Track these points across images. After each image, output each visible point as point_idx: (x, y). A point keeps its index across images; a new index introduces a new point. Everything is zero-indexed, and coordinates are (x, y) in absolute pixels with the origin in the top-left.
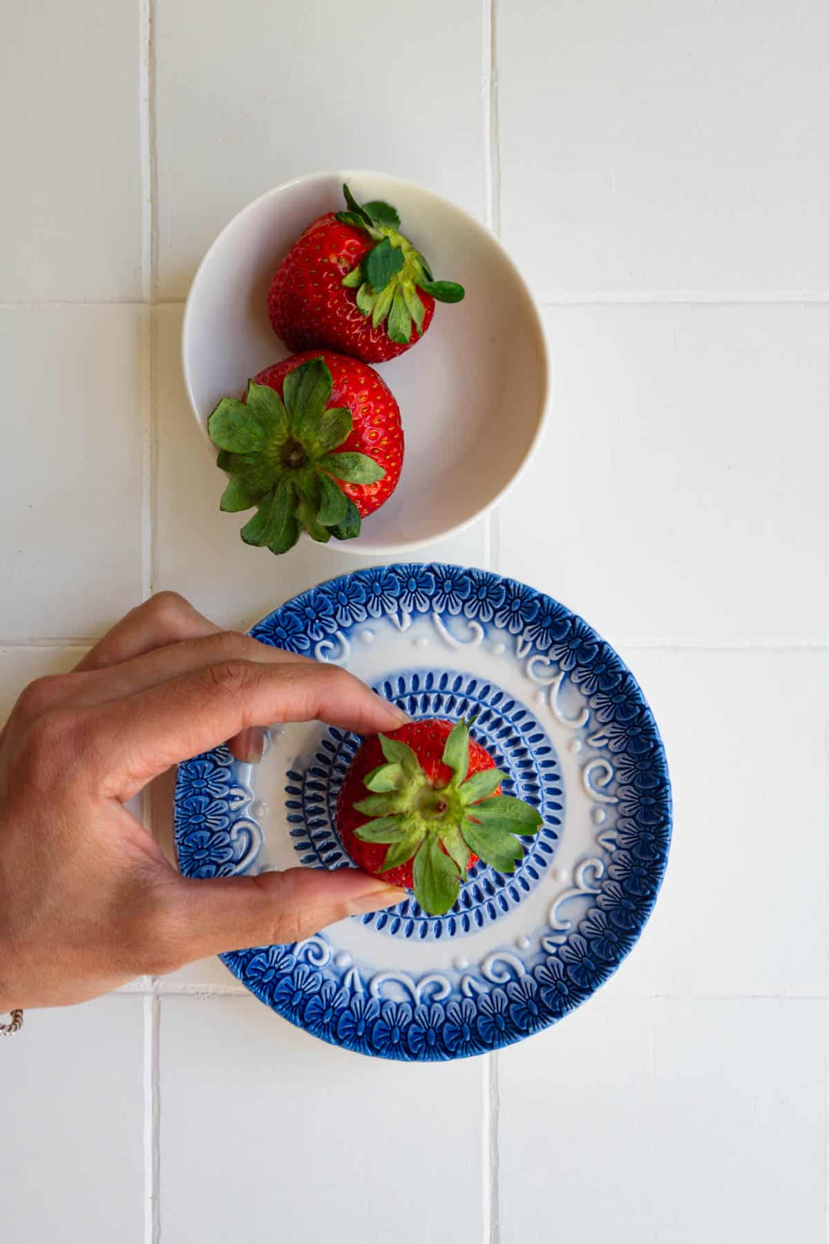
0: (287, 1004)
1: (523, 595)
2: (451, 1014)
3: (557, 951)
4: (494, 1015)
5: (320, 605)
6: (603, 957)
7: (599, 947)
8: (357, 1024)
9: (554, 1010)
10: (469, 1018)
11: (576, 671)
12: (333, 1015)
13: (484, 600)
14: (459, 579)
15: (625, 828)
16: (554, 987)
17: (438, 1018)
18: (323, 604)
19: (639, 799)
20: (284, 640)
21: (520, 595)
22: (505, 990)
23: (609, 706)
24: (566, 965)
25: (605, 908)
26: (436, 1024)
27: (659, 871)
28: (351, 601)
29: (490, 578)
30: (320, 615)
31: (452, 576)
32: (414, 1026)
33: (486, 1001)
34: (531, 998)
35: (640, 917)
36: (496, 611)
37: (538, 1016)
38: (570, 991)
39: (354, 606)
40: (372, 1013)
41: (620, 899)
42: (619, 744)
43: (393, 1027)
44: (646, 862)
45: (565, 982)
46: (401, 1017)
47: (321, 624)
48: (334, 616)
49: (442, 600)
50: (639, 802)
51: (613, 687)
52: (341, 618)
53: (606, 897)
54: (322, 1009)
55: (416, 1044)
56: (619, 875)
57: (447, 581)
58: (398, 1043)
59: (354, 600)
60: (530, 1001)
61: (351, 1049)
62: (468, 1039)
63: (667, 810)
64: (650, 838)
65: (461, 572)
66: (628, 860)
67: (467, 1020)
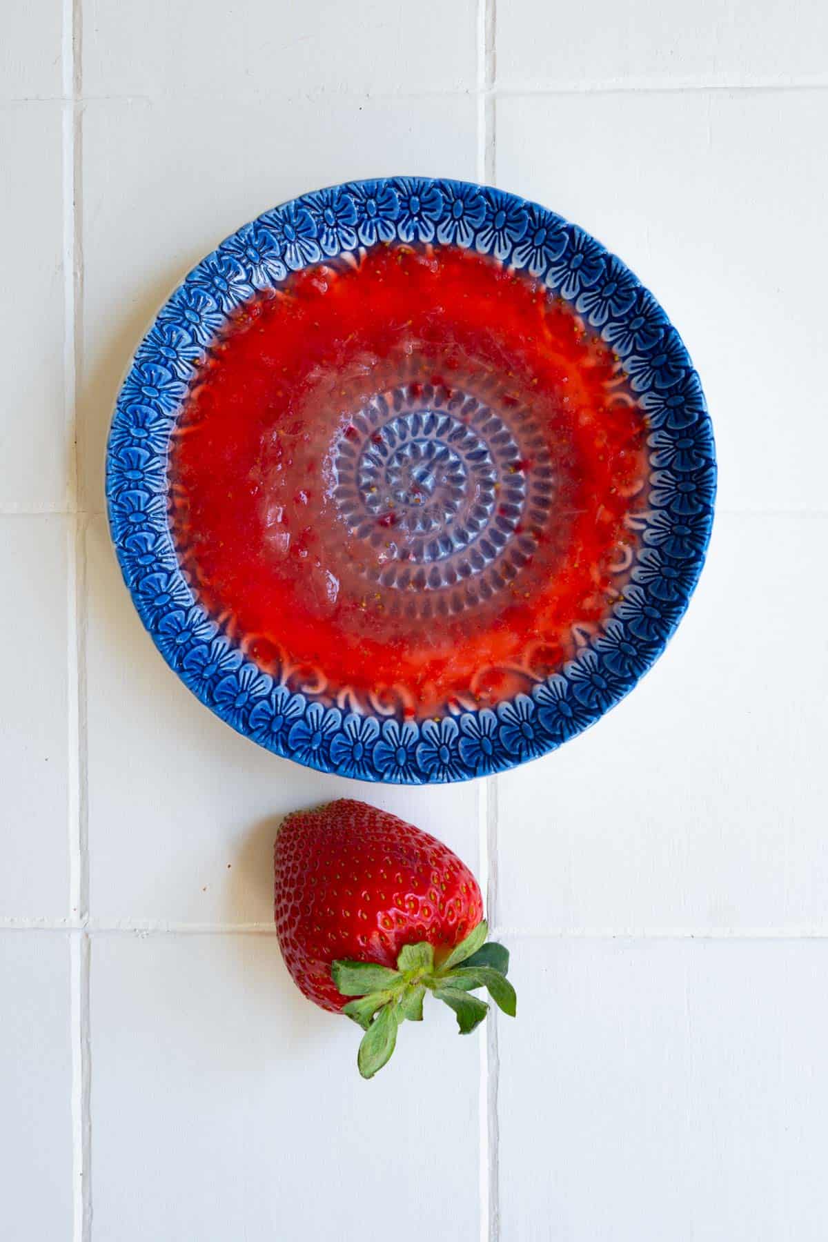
0: (149, 599)
1: (651, 316)
2: (311, 714)
3: (460, 716)
4: (356, 741)
5: (429, 202)
6: (507, 746)
7: (508, 735)
8: (208, 665)
9: (422, 770)
10: (327, 729)
11: (657, 434)
12: (189, 641)
13: (606, 299)
14: (593, 260)
15: (610, 628)
16: (435, 749)
17: (295, 710)
18: (433, 203)
19: (643, 606)
20: (369, 218)
21: (648, 315)
22: (381, 724)
23: (671, 490)
24: (462, 734)
25: (538, 700)
26: (290, 714)
27: (619, 691)
28: (465, 218)
29: (628, 276)
30: (423, 213)
31: (588, 252)
32: (265, 702)
33: (354, 722)
34: (405, 747)
35: (571, 727)
36: (611, 319)
37: (403, 767)
38: (450, 762)
39: (465, 226)
40: (230, 664)
41: (560, 699)
42: (656, 536)
43: (243, 691)
44: (612, 675)
45: (450, 751)
46: (257, 686)
47: (417, 224)
48: (436, 224)
49: (561, 273)
50: (642, 609)
51: (687, 471)
52: (443, 231)
53: (545, 689)
54: (181, 628)
55: (258, 720)
56: (572, 674)
57: (580, 255)
58: (240, 709)
59: (470, 219)
60: (402, 748)
61: (187, 684)
62: (315, 748)
63: (668, 632)
64: (631, 653)
65: (602, 252)
66: (593, 663)
67: (324, 729)
